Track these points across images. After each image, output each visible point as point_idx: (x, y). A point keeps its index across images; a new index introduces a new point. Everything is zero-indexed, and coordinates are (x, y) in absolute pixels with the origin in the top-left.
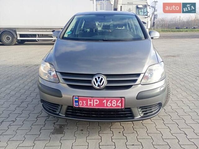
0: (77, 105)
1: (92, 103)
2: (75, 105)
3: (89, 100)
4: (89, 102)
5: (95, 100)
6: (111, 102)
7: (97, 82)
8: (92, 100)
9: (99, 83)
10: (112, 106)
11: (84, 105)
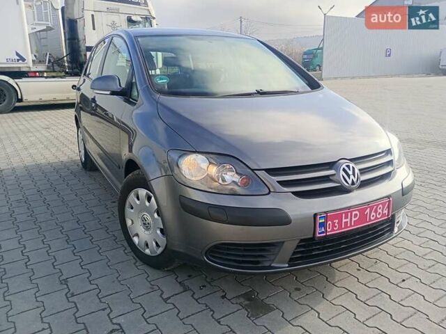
0: (323, 232)
1: (348, 220)
2: (320, 233)
3: (344, 215)
4: (344, 220)
5: (354, 213)
6: (376, 211)
7: (349, 176)
8: (349, 214)
9: (352, 177)
10: (376, 218)
11: (335, 229)
